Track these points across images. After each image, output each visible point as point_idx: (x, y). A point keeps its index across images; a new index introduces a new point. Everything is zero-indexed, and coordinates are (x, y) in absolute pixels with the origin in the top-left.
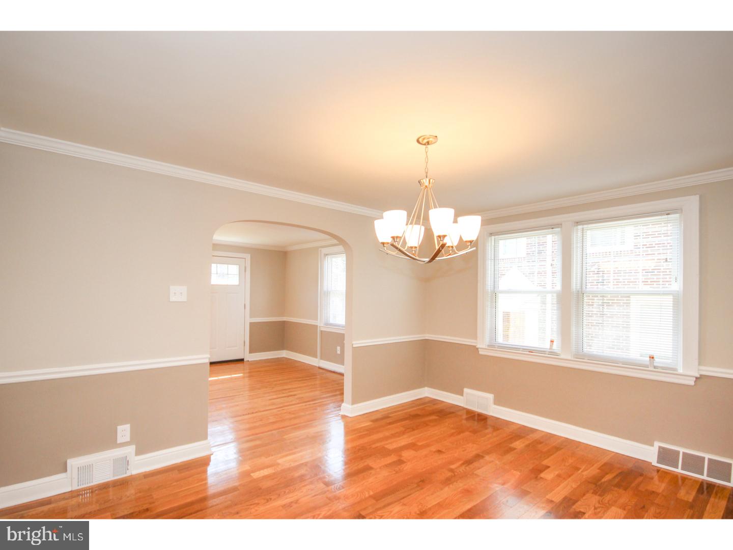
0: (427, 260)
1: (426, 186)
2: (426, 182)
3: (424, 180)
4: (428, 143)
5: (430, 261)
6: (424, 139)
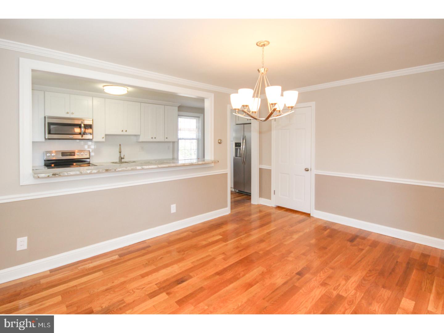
0: (264, 119)
1: (262, 73)
2: (262, 70)
3: (261, 69)
4: (264, 45)
5: (265, 121)
6: (260, 43)
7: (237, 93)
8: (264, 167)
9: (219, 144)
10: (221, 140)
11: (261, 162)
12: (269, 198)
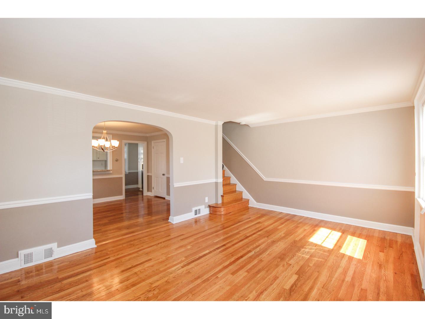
7: (98, 140)
8: (150, 174)
9: (116, 162)
10: (117, 159)
11: (148, 172)
12: (151, 191)
